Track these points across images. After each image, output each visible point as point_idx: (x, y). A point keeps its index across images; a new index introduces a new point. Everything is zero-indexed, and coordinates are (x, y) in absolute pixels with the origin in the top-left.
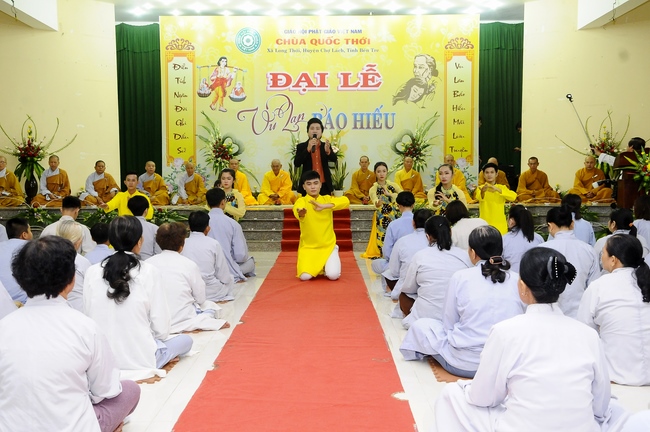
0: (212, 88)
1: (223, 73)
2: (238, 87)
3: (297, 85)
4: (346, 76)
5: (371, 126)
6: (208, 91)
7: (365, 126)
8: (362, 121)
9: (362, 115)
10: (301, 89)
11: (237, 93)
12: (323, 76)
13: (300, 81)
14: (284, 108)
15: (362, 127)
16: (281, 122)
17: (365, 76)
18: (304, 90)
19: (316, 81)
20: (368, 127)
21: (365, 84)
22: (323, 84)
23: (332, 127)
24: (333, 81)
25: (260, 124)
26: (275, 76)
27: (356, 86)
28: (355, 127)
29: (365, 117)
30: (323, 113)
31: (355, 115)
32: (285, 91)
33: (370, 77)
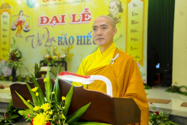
0: (17, 26)
1: (22, 18)
2: (27, 25)
3: (51, 22)
4: (74, 16)
5: (86, 43)
6: (15, 27)
7: (83, 43)
8: (81, 40)
9: (81, 37)
10: (53, 24)
11: (26, 28)
12: (63, 17)
13: (53, 20)
14: (45, 35)
15: (81, 44)
16: (44, 42)
17: (83, 15)
18: (55, 25)
19: (60, 20)
20: (84, 44)
21: (83, 20)
22: (63, 21)
23: (67, 44)
24: (68, 19)
25: (35, 43)
26: (42, 18)
27: (79, 21)
28: (78, 44)
29: (83, 38)
30: (63, 37)
31: (78, 37)
32: (46, 26)
33: (86, 15)
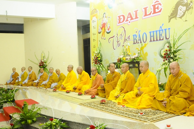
0: (102, 29)
2: (109, 26)
3: (127, 20)
4: (145, 9)
5: (158, 39)
6: (100, 30)
8: (153, 36)
9: (153, 32)
10: (128, 22)
11: (108, 30)
12: (136, 12)
13: (128, 17)
14: (123, 34)
15: (154, 40)
16: (122, 41)
18: (130, 22)
19: (134, 17)
22: (136, 17)
23: (141, 42)
24: (141, 14)
25: (115, 44)
26: (119, 17)
27: (150, 14)
28: (151, 41)
29: (155, 33)
30: (137, 34)
31: (150, 32)
32: (122, 24)
33: (156, 6)
